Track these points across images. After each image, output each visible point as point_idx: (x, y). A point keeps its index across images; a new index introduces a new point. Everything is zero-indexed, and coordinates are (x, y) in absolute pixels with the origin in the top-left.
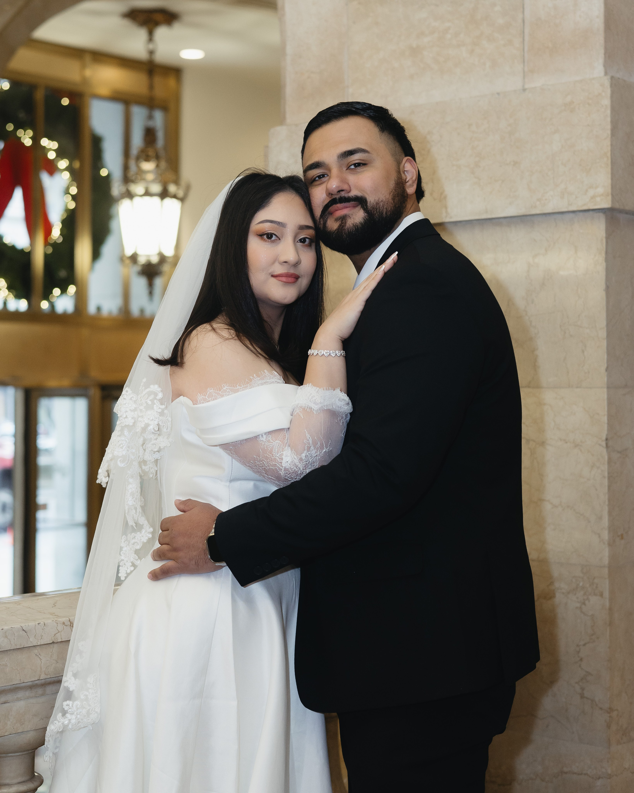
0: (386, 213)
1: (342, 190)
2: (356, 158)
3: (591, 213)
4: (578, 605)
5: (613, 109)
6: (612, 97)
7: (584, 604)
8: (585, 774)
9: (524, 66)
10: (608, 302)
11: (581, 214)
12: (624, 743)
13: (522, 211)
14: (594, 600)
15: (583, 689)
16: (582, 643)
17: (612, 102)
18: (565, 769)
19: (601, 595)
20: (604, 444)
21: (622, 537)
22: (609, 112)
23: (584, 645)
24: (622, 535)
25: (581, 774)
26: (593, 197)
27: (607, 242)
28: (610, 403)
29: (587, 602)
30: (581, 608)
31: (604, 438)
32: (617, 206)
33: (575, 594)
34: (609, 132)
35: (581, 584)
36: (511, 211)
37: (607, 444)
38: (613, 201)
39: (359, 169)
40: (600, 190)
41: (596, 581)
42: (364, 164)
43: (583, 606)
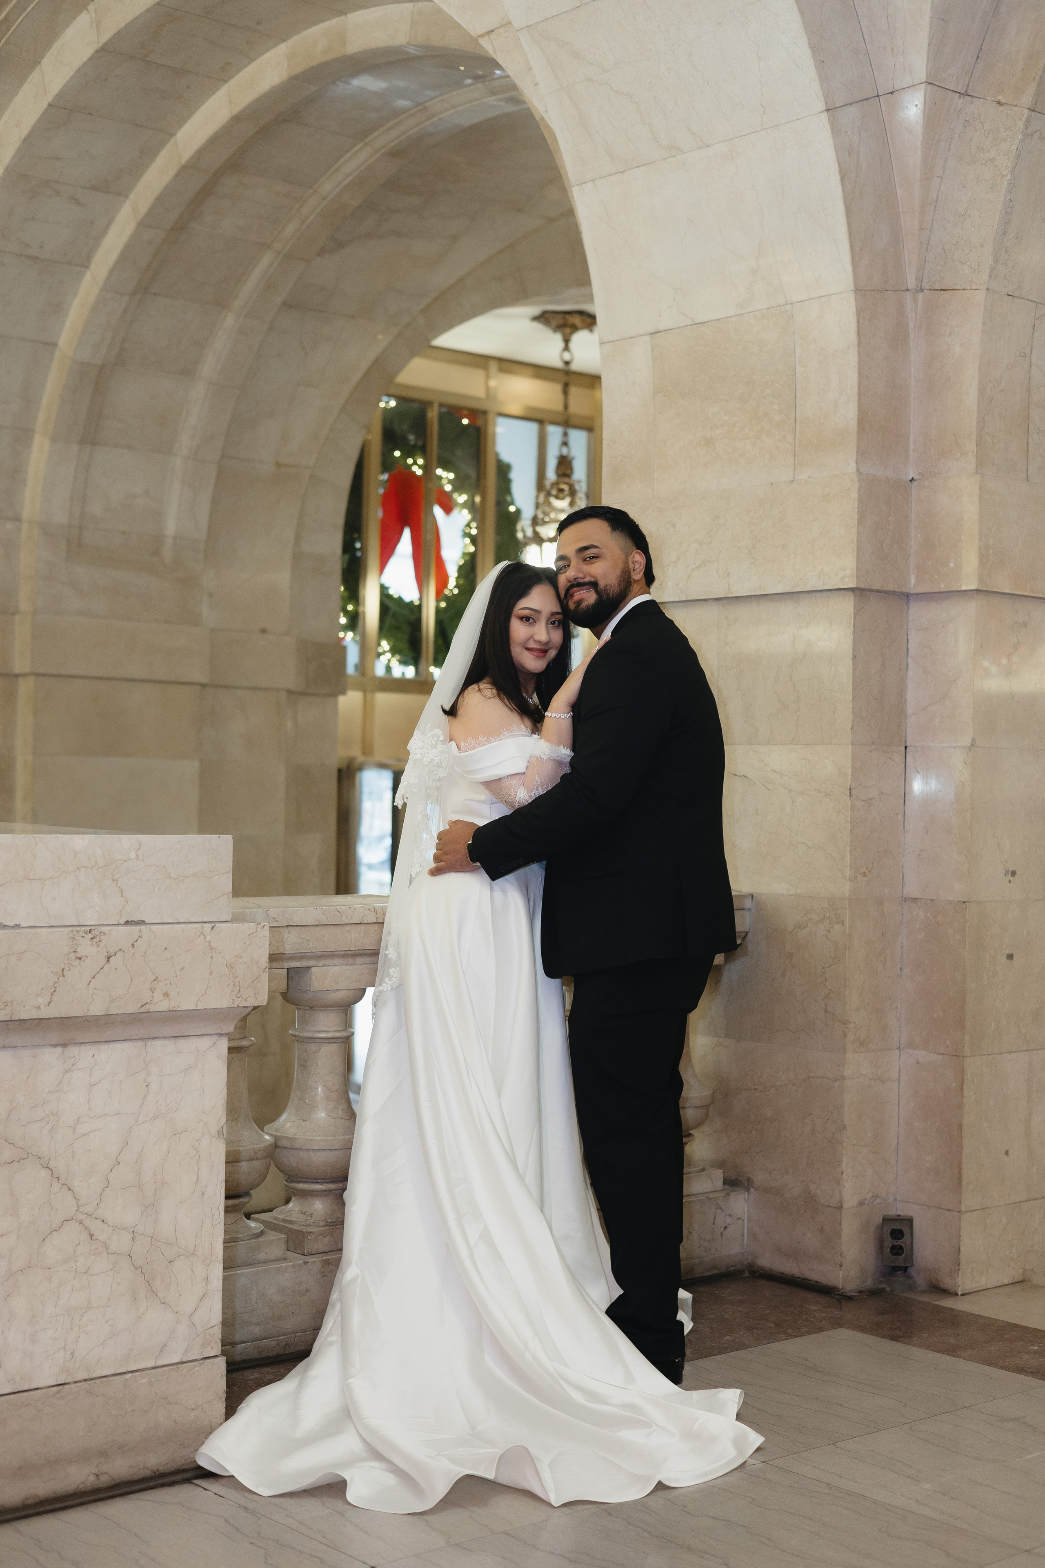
0: (612, 595)
1: (578, 578)
2: (592, 551)
3: (843, 591)
4: (825, 933)
5: (860, 501)
6: (859, 490)
7: (829, 931)
8: (826, 1078)
9: (795, 459)
10: (854, 670)
11: (836, 592)
12: (862, 1052)
13: (788, 589)
14: (837, 927)
15: (826, 1005)
16: (827, 966)
17: (859, 495)
18: (811, 1075)
19: (843, 923)
20: (848, 793)
21: (865, 874)
22: (856, 504)
23: (828, 967)
24: (865, 873)
25: (824, 1078)
26: (842, 578)
27: (855, 618)
28: (854, 758)
29: (831, 930)
30: (827, 935)
31: (848, 788)
32: (862, 586)
33: (823, 924)
34: (856, 521)
35: (827, 915)
36: (779, 589)
37: (850, 793)
38: (858, 582)
39: (594, 560)
40: (848, 572)
41: (839, 911)
42: (597, 557)
43: (829, 934)
